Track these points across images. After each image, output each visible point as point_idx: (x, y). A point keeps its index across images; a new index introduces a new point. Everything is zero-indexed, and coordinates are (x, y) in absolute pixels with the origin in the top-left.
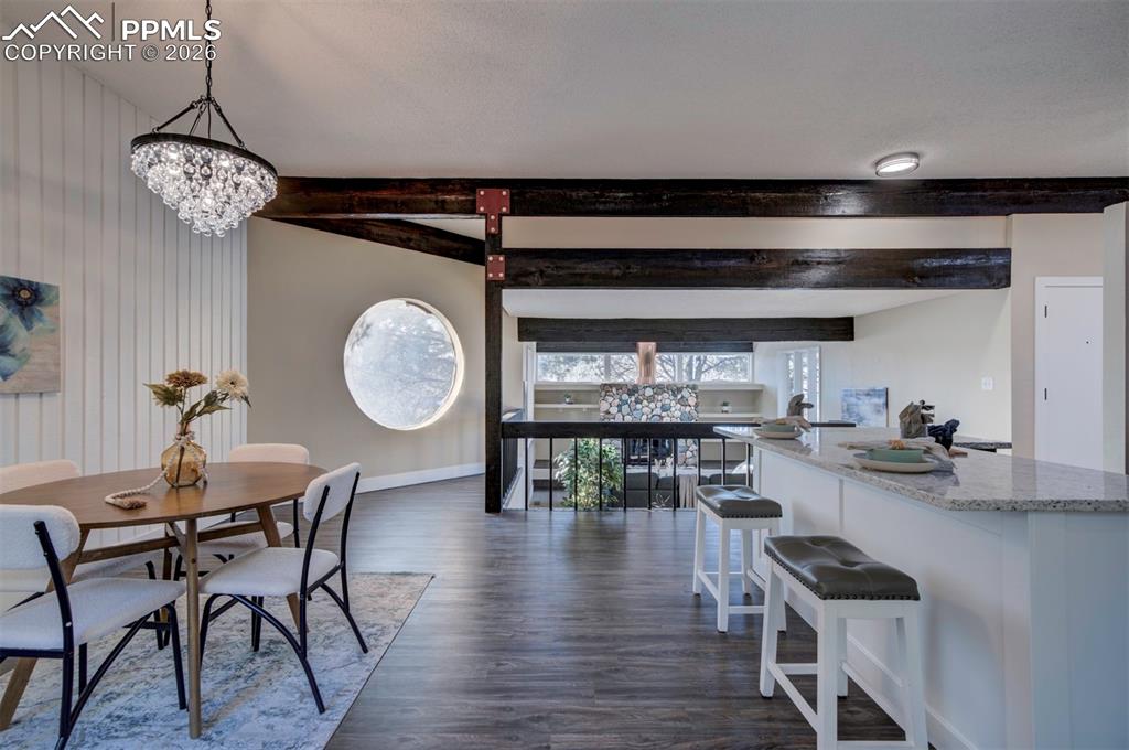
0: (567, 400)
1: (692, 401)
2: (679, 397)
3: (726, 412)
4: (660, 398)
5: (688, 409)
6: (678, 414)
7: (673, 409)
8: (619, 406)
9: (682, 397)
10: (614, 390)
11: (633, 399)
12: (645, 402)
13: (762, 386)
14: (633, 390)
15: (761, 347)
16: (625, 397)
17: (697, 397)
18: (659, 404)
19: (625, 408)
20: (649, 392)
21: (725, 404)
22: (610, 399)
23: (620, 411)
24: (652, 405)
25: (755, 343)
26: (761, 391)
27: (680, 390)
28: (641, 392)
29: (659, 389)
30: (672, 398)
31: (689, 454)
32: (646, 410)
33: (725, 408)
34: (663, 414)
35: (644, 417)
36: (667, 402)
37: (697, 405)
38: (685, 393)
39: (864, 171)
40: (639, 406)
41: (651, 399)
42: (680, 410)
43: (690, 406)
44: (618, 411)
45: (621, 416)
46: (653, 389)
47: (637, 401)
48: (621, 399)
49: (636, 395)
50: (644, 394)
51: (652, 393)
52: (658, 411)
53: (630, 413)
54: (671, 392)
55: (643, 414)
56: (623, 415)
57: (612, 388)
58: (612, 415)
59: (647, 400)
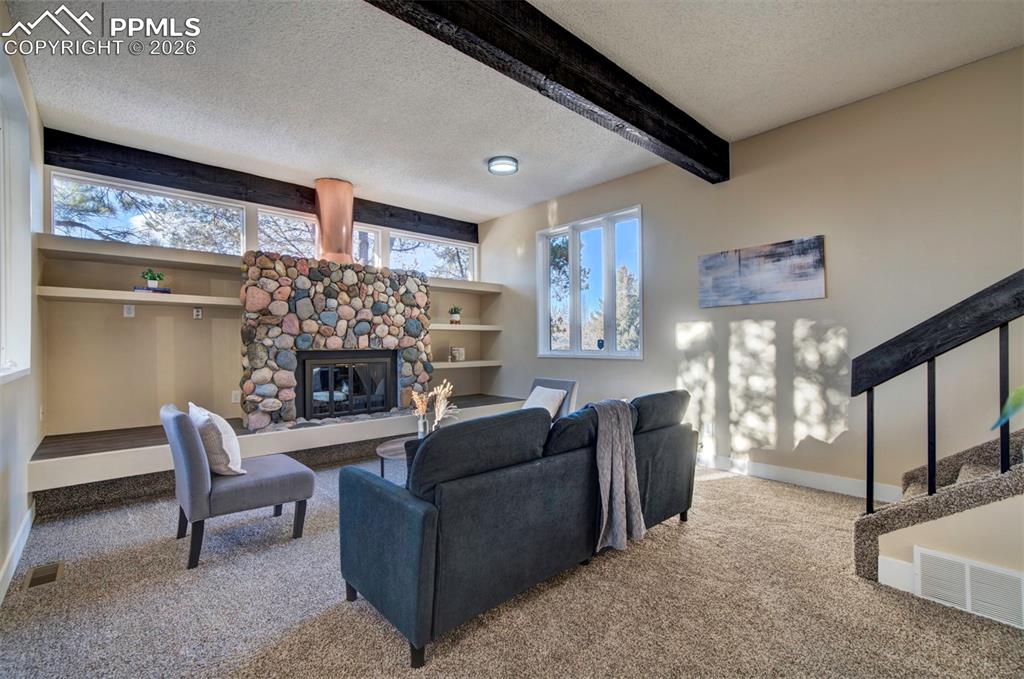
0: (153, 284)
1: (421, 300)
2: (402, 290)
4: (370, 289)
5: (416, 312)
6: (399, 319)
7: (392, 311)
9: (407, 292)
10: (280, 267)
11: (320, 288)
12: (344, 296)
13: (501, 286)
14: (319, 271)
16: (304, 282)
17: (427, 294)
18: (369, 302)
19: (304, 306)
20: (350, 277)
21: (456, 311)
22: (272, 285)
23: (292, 310)
24: (357, 302)
26: (499, 294)
27: (402, 279)
28: (335, 276)
29: (368, 274)
30: (390, 291)
32: (347, 311)
34: (378, 319)
36: (383, 298)
38: (411, 284)
40: (333, 303)
41: (353, 291)
42: (403, 314)
43: (418, 307)
44: (290, 311)
45: (297, 323)
46: (357, 273)
47: (329, 294)
48: (294, 288)
49: (327, 281)
50: (341, 281)
51: (356, 281)
52: (367, 314)
53: (315, 315)
54: (388, 283)
55: (340, 318)
56: (301, 321)
57: (273, 261)
58: (275, 322)
59: (347, 292)
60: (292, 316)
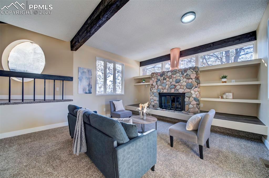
3: (225, 82)
8: (157, 82)
31: (191, 106)
33: (224, 80)
37: (197, 78)
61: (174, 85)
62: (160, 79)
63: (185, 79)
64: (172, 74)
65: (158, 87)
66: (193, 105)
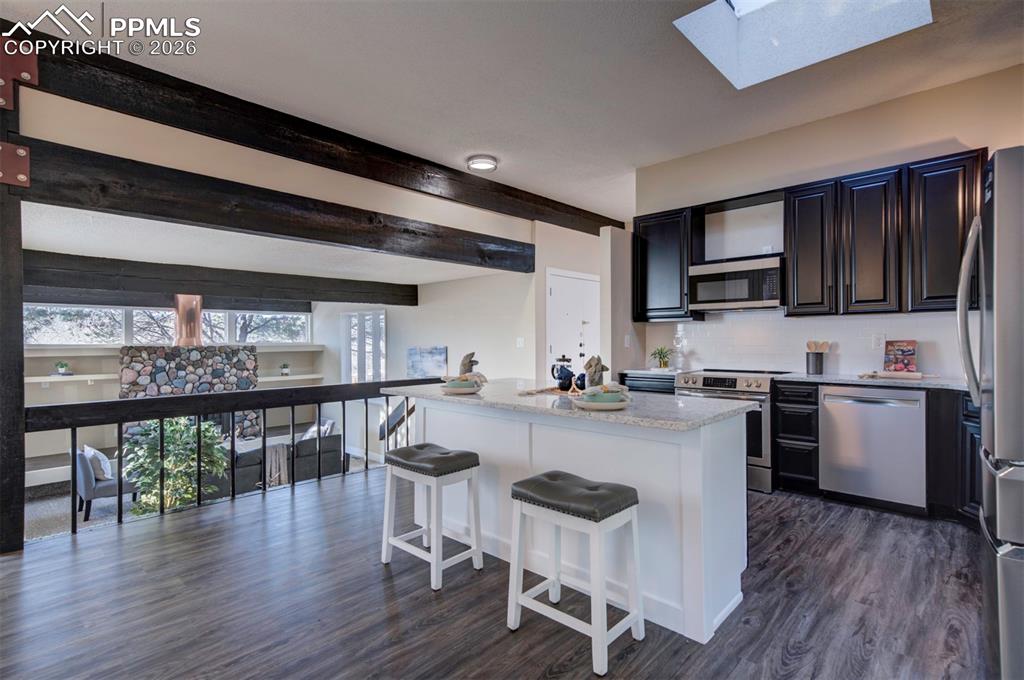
0: (62, 370)
1: (250, 365)
2: (235, 360)
3: (287, 374)
4: (210, 362)
5: (246, 373)
6: (233, 379)
7: (227, 375)
8: (152, 374)
9: (239, 360)
10: (145, 355)
11: (173, 365)
12: (191, 368)
13: (323, 346)
14: (172, 354)
15: (320, 307)
16: (161, 362)
17: (256, 360)
18: (209, 370)
19: (161, 377)
20: (195, 356)
21: (285, 366)
22: (139, 367)
23: (153, 380)
24: (200, 371)
25: (313, 303)
26: (321, 351)
27: (235, 352)
28: (183, 356)
29: (209, 352)
30: (225, 361)
31: (247, 423)
32: (192, 377)
33: (286, 371)
34: (215, 381)
35: (189, 386)
36: (220, 366)
37: (255, 368)
38: (242, 356)
39: (458, 162)
40: (182, 373)
41: (196, 364)
42: (236, 375)
43: (248, 370)
44: (151, 381)
45: (156, 388)
46: (200, 352)
47: (179, 367)
48: (154, 366)
49: (178, 360)
50: (188, 358)
51: (199, 357)
52: (208, 378)
53: (169, 382)
54: (224, 356)
55: (187, 383)
56: (159, 387)
57: (140, 351)
58: (142, 388)
59: (193, 365)
60: (153, 384)
61: (209, 383)
62: (167, 368)
63: (234, 370)
64: (203, 357)
65: (159, 390)
66: (251, 421)
